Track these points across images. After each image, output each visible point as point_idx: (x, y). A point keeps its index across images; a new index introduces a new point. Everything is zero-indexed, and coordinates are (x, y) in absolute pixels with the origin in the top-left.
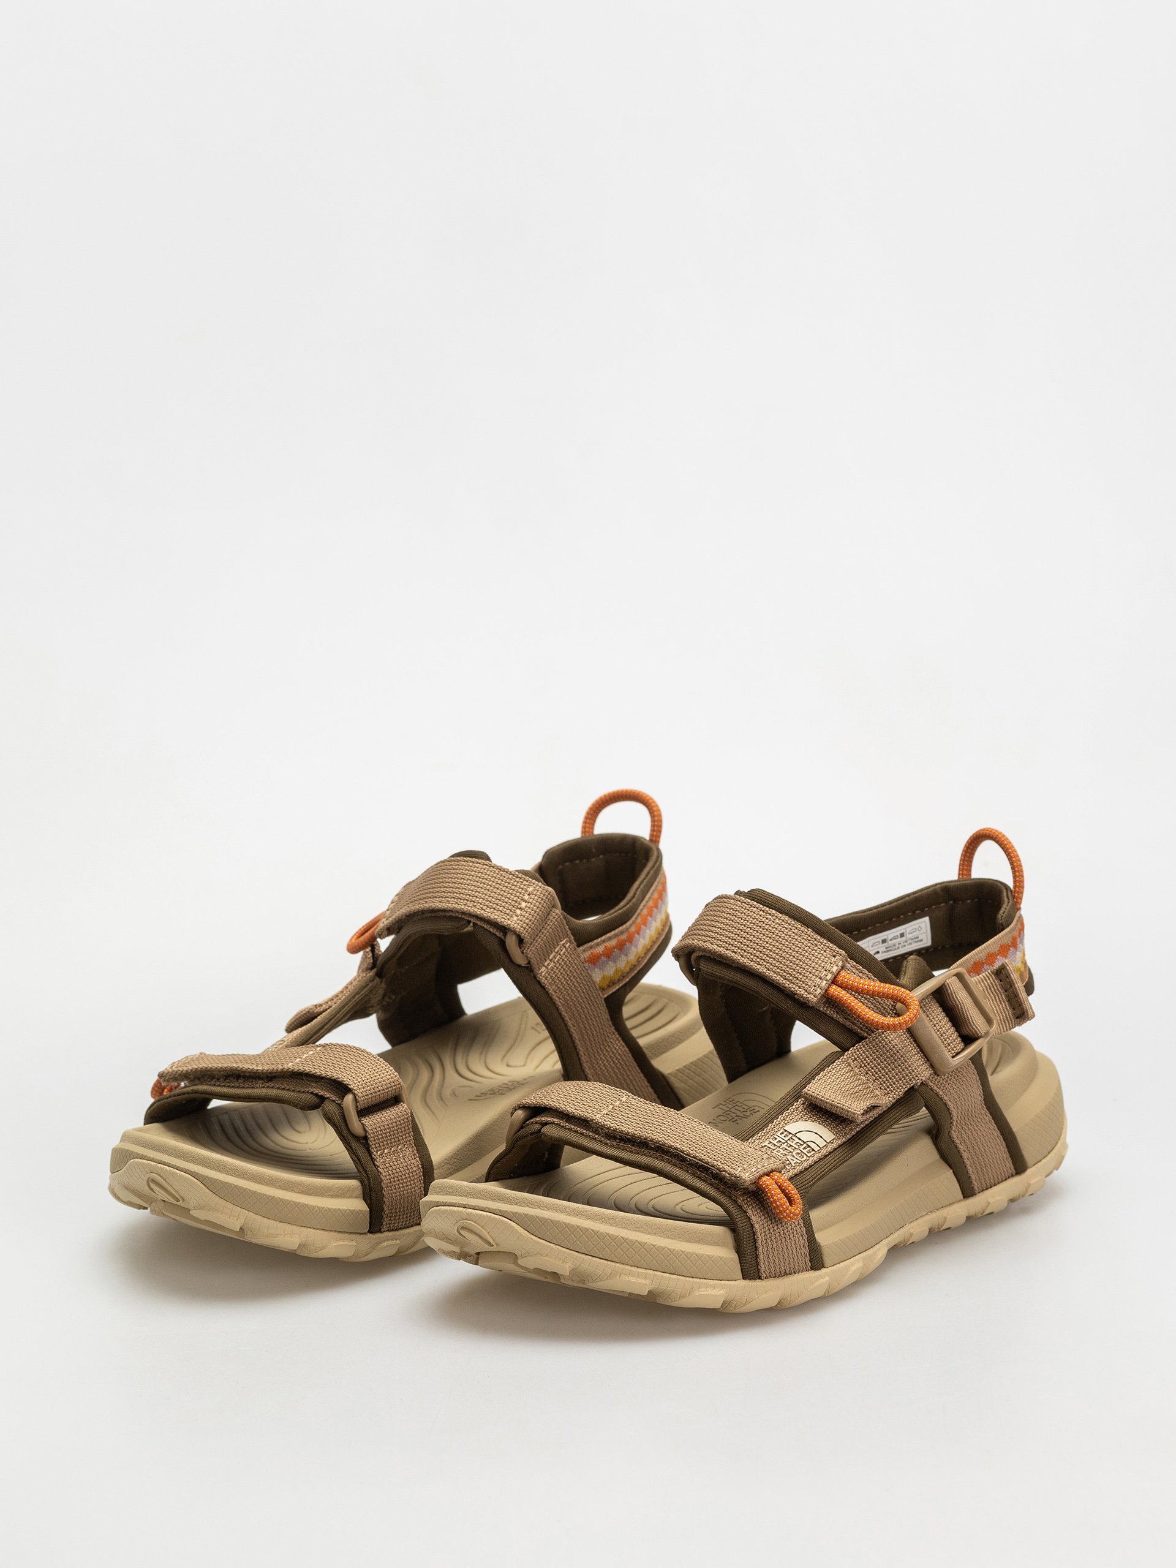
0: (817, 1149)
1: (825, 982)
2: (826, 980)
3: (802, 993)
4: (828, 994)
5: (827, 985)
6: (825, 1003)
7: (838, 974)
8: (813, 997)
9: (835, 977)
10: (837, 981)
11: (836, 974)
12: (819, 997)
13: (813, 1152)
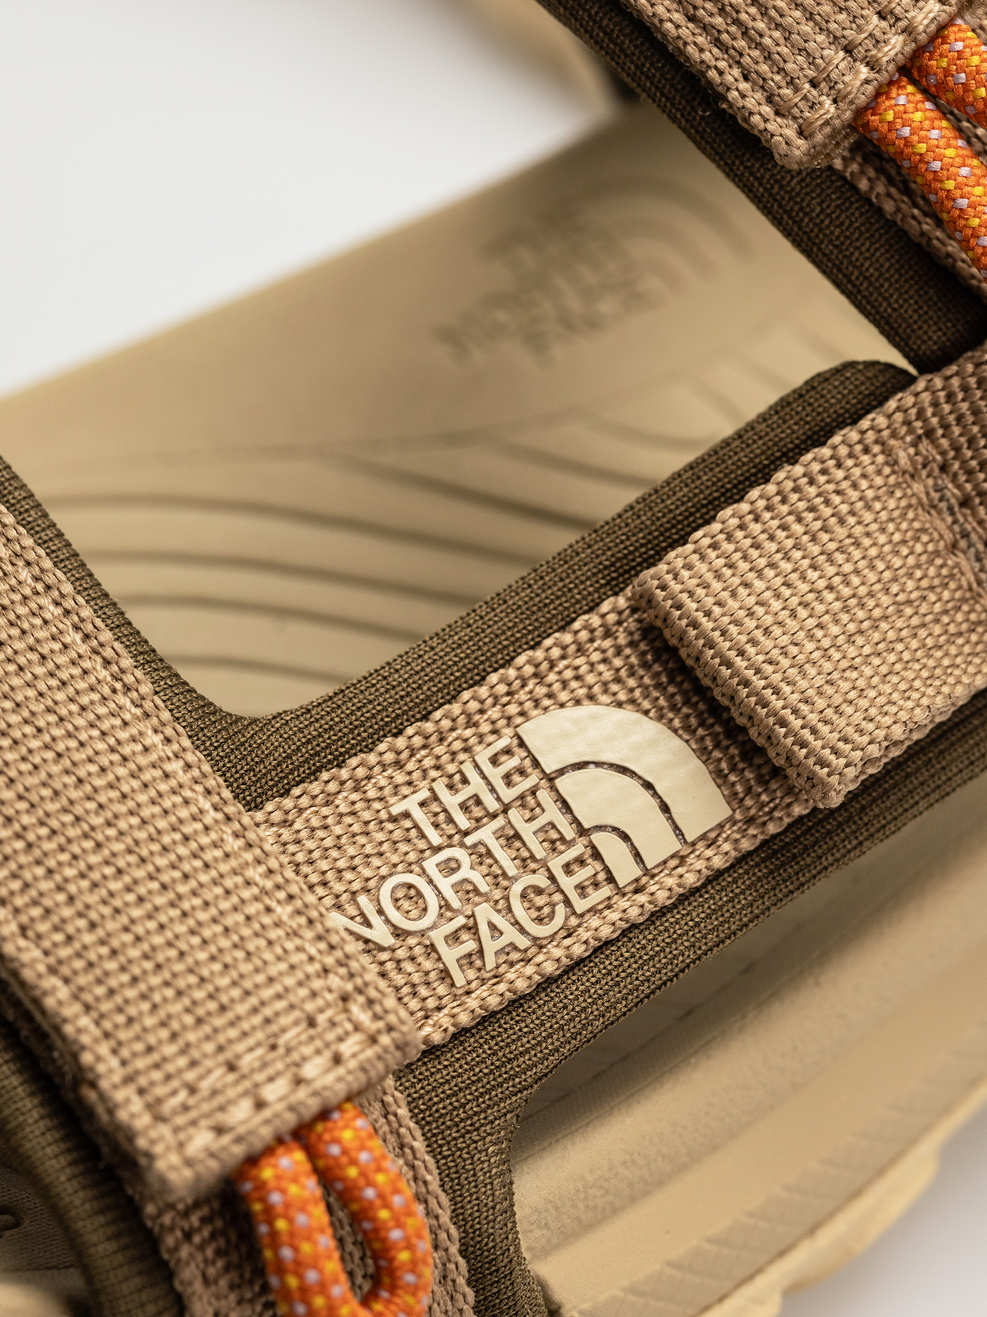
0: (626, 871)
1: (864, 72)
2: (872, 65)
3: (750, 103)
4: (866, 125)
5: (870, 89)
6: (856, 148)
7: (932, 39)
8: (790, 133)
9: (919, 52)
10: (925, 72)
11: (923, 38)
12: (819, 138)
13: (606, 891)
